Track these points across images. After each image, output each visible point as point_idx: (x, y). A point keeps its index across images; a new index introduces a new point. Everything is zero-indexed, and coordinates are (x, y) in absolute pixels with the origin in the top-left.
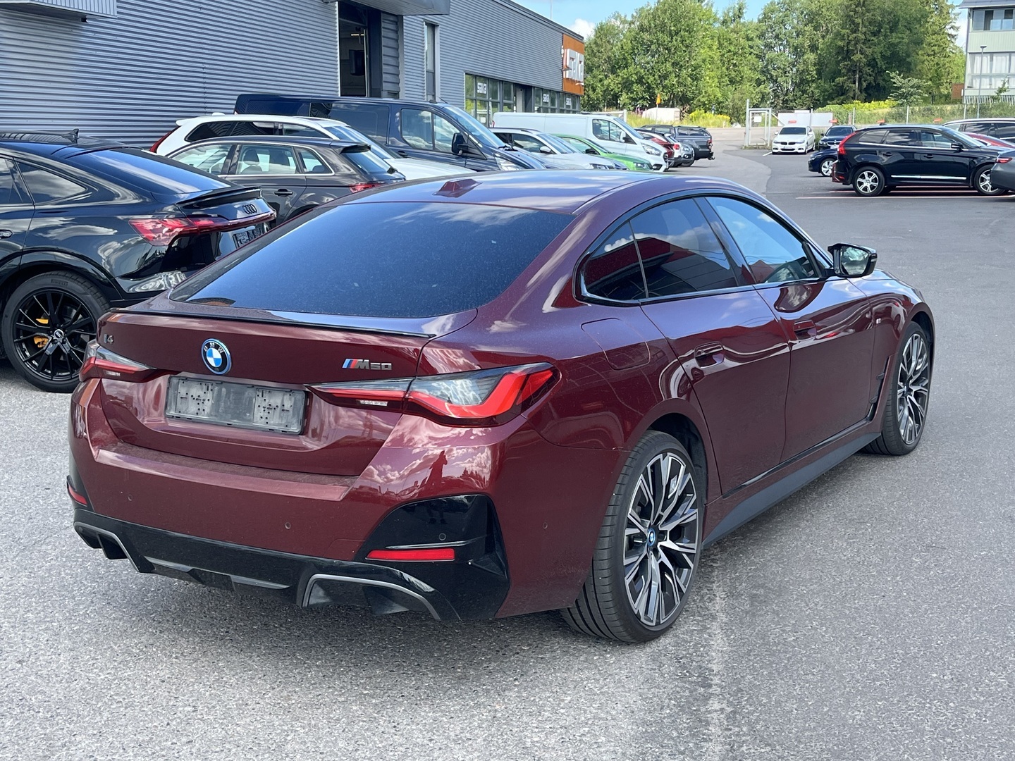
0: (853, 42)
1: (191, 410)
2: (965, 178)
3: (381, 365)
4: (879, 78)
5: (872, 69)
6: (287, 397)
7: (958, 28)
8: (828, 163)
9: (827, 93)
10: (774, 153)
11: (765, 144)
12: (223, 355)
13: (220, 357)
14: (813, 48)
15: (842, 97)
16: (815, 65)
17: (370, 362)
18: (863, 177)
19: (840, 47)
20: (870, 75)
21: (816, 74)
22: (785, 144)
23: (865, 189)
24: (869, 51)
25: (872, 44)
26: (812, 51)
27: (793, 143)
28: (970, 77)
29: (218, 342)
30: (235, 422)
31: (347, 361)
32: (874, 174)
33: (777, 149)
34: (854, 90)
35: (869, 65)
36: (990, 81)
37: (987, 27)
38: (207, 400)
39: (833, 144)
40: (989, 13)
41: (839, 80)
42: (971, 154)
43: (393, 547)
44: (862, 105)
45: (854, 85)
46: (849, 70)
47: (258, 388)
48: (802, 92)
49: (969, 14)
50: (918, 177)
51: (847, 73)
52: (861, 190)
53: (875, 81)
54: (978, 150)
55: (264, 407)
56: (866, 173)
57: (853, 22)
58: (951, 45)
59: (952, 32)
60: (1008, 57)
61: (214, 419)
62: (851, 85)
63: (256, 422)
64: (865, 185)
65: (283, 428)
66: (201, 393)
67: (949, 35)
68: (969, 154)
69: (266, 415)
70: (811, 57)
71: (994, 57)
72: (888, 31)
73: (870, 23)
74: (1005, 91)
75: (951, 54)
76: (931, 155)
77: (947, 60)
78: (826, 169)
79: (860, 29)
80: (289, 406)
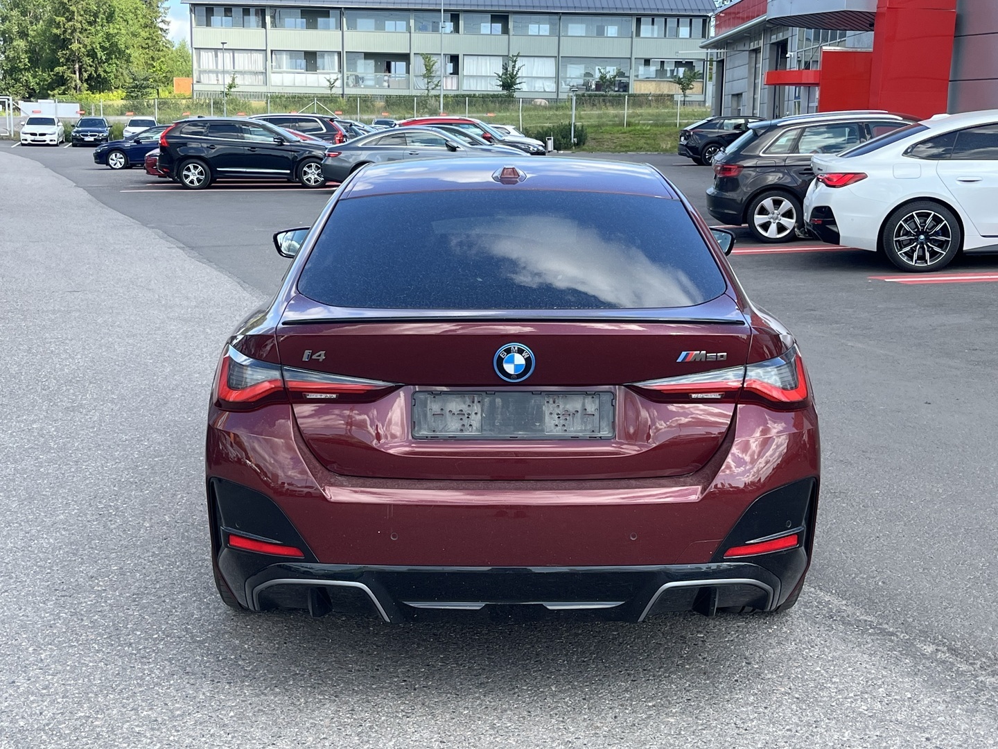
0: (70, 31)
1: (453, 427)
2: (289, 171)
3: (717, 355)
4: (99, 69)
5: (92, 60)
6: (588, 401)
7: (169, 23)
8: (116, 155)
9: (46, 83)
10: (23, 145)
11: (8, 134)
12: (528, 360)
13: (523, 362)
14: (23, 34)
15: (63, 88)
16: (26, 52)
17: (707, 353)
18: (189, 169)
19: (55, 34)
20: (91, 66)
21: (29, 62)
22: (35, 135)
23: (192, 182)
24: (87, 41)
25: (89, 33)
26: (21, 38)
27: (44, 135)
28: (198, 73)
29: (523, 347)
30: (521, 434)
31: (684, 353)
32: (200, 167)
33: (26, 140)
34: (75, 81)
35: (88, 56)
36: (217, 76)
37: (208, 24)
38: (473, 413)
39: (87, 136)
40: (210, 10)
41: (58, 69)
42: (293, 147)
43: (752, 541)
44: (93, 96)
45: (74, 76)
46: (68, 60)
47: (549, 393)
48: (14, 80)
49: (191, 10)
50: (244, 170)
51: (66, 62)
52: (188, 183)
53: (96, 72)
54: (298, 143)
55: (558, 414)
56: (191, 166)
57: (68, 10)
58: (164, 39)
59: (161, 25)
60: (231, 54)
61: (487, 434)
62: (72, 75)
63: (551, 431)
64: (191, 177)
65: (588, 434)
66: (464, 407)
67: (161, 29)
68: (290, 147)
69: (562, 422)
70: (21, 44)
71: (219, 53)
72: (105, 21)
73: (85, 11)
74: (235, 87)
75: (164, 49)
76: (254, 148)
77: (161, 53)
78: (114, 162)
79: (75, 17)
80: (593, 409)
